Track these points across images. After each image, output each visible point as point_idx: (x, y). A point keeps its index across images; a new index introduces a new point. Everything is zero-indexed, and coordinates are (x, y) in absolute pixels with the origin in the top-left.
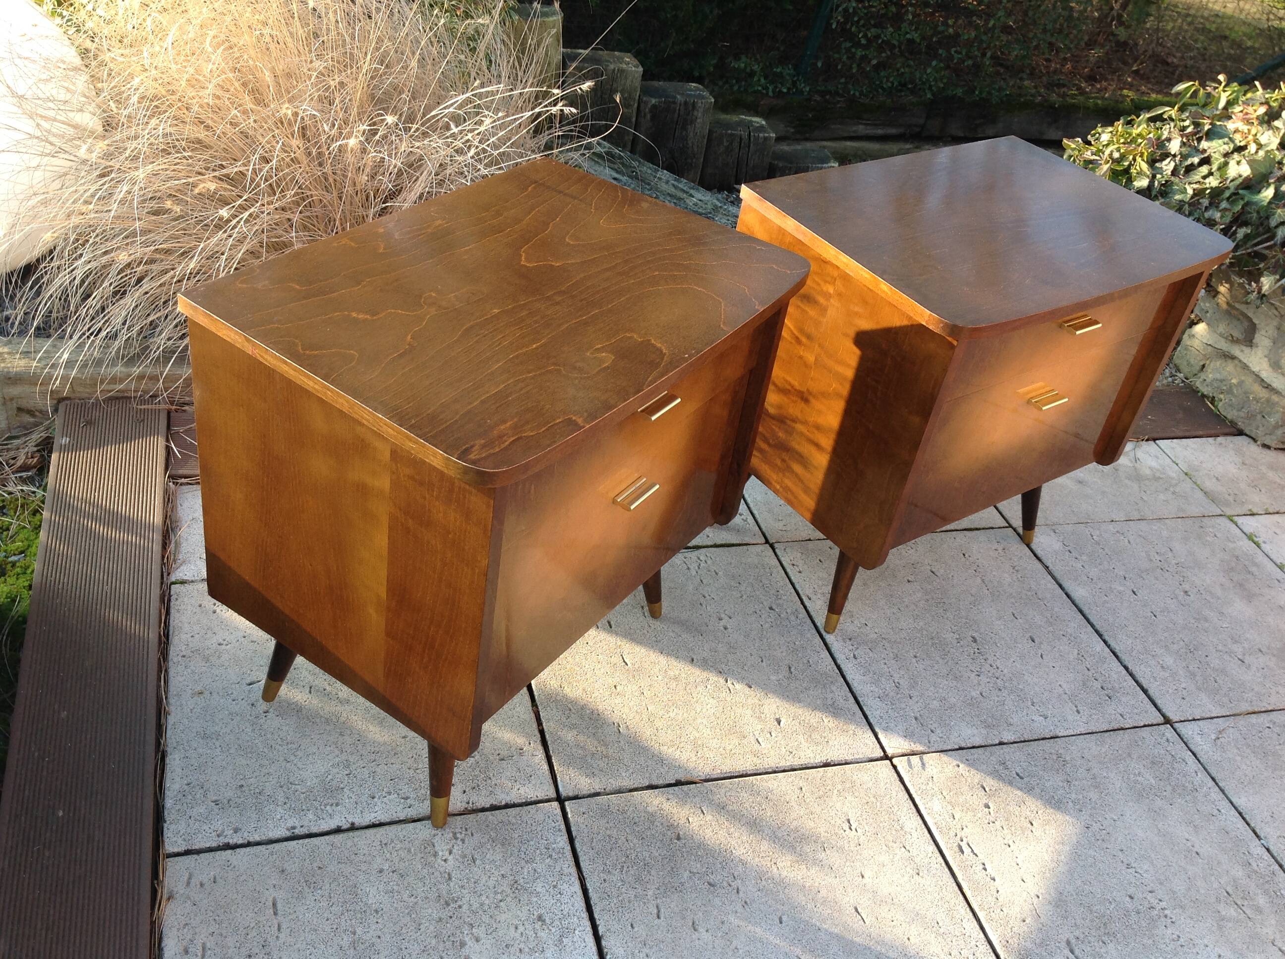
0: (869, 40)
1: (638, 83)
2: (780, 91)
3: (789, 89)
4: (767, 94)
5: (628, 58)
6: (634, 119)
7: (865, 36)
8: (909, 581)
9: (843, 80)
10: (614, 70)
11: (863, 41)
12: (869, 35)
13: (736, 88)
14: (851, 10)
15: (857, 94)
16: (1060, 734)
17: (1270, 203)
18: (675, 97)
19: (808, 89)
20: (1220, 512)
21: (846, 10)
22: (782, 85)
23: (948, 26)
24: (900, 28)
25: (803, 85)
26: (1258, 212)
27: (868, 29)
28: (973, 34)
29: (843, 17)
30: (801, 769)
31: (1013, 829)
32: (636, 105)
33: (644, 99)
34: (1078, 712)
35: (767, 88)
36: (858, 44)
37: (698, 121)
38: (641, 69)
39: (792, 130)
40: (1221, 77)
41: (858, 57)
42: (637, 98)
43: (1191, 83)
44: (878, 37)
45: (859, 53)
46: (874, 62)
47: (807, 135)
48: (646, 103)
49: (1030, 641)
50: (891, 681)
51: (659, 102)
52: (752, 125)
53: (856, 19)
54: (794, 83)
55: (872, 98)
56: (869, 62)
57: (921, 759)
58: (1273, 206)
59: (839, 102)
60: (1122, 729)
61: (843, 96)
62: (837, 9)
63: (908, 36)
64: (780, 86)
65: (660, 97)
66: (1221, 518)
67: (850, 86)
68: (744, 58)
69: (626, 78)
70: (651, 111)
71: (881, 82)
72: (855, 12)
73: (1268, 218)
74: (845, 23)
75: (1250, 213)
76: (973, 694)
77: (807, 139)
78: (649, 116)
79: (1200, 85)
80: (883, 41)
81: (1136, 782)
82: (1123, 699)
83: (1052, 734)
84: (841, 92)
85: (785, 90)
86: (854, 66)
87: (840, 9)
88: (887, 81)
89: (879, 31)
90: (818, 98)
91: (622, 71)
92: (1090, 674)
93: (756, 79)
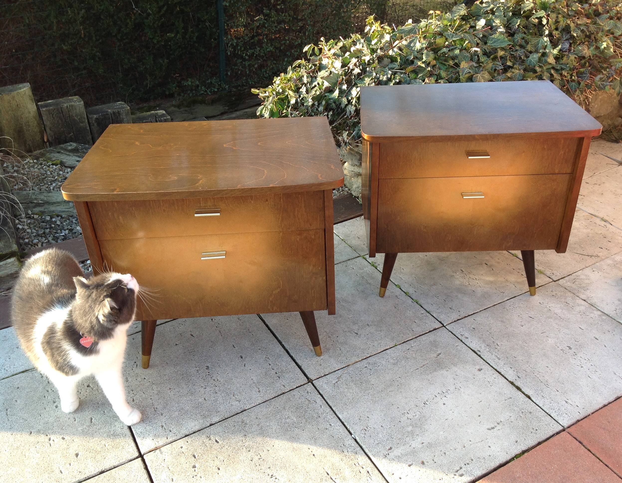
0: (249, 56)
1: (83, 110)
2: (214, 91)
3: (218, 89)
4: (208, 94)
5: (76, 98)
6: (88, 128)
7: (246, 55)
8: (176, 345)
9: (244, 78)
10: (67, 107)
11: (247, 57)
12: (249, 54)
13: (191, 95)
14: (235, 44)
15: (253, 83)
16: (247, 408)
17: (338, 97)
18: (107, 111)
19: (227, 87)
20: (358, 255)
21: (232, 45)
22: (214, 87)
23: (286, 40)
24: (262, 47)
25: (224, 85)
26: (335, 102)
27: (247, 51)
28: (300, 41)
29: (232, 48)
30: (85, 480)
31: (207, 476)
32: (86, 121)
33: (90, 116)
34: (259, 392)
35: (206, 91)
36: (244, 60)
37: (125, 120)
38: (82, 102)
39: (227, 108)
40: (322, 39)
41: (247, 65)
42: (86, 117)
43: (310, 45)
44: (253, 53)
45: (247, 63)
46: (256, 66)
47: (236, 109)
48: (91, 118)
49: (240, 358)
50: (152, 408)
51: (99, 116)
52: (158, 115)
53: (239, 48)
54: (220, 85)
55: (262, 83)
56: (254, 67)
57: (160, 451)
58: (340, 97)
59: (245, 89)
60: (284, 393)
61: (247, 86)
62: (227, 45)
63: (268, 50)
64: (213, 88)
65: (99, 113)
66: (359, 258)
67: (249, 80)
68: (190, 80)
69: (76, 109)
70: (96, 122)
71: (263, 75)
72: (237, 45)
73: (340, 104)
74: (235, 51)
75: (331, 104)
76: (200, 400)
77: (236, 111)
78: (95, 124)
79: (314, 45)
80: (256, 55)
81: (285, 423)
82: (287, 376)
83: (241, 410)
84: (245, 84)
85: (216, 90)
86: (247, 70)
87: (229, 45)
88: (266, 73)
89: (253, 51)
90: (234, 90)
91: (72, 106)
92: (271, 366)
93: (199, 88)
